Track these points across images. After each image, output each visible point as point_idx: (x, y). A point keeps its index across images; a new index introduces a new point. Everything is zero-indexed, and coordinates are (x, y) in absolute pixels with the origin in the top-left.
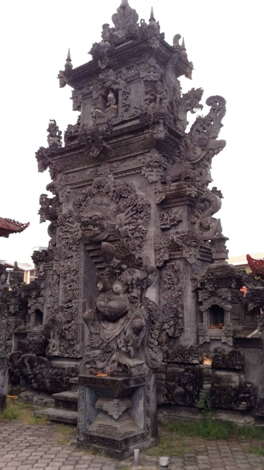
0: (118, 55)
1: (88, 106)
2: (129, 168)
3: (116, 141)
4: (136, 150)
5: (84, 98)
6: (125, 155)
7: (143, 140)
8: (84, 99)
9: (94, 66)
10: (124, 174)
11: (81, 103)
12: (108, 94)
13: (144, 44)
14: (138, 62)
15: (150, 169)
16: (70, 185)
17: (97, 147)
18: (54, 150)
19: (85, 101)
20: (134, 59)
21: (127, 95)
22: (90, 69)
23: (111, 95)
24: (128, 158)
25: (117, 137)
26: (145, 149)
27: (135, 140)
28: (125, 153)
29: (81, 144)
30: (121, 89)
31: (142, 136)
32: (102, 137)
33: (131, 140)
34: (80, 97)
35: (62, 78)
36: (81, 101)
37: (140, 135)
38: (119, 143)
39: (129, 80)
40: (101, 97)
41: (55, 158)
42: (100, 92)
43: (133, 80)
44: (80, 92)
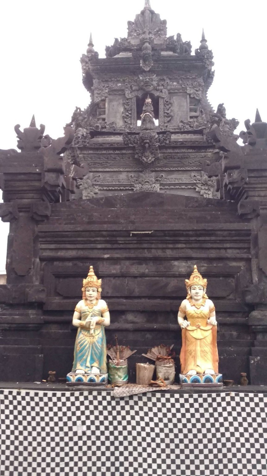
0: (165, 62)
1: (115, 103)
2: (180, 182)
3: (172, 151)
4: (189, 165)
5: (111, 93)
6: (174, 167)
7: (202, 158)
8: (109, 95)
9: (133, 64)
10: (172, 187)
11: (106, 97)
12: (146, 98)
13: (198, 62)
14: (183, 77)
15: (207, 188)
16: (100, 185)
17: (152, 153)
18: (88, 143)
19: (111, 97)
20: (181, 72)
21: (170, 105)
22: (127, 66)
23: (149, 100)
24: (176, 171)
25: (174, 148)
26: (199, 166)
27: (192, 155)
28: (175, 165)
29: (130, 145)
30: (163, 98)
31: (203, 154)
32: (159, 144)
33: (190, 154)
34: (107, 91)
35: (87, 63)
36: (106, 95)
37: (203, 152)
38: (173, 154)
39: (172, 91)
40: (135, 99)
41: (85, 152)
42: (135, 93)
43: (177, 93)
44: (106, 85)
